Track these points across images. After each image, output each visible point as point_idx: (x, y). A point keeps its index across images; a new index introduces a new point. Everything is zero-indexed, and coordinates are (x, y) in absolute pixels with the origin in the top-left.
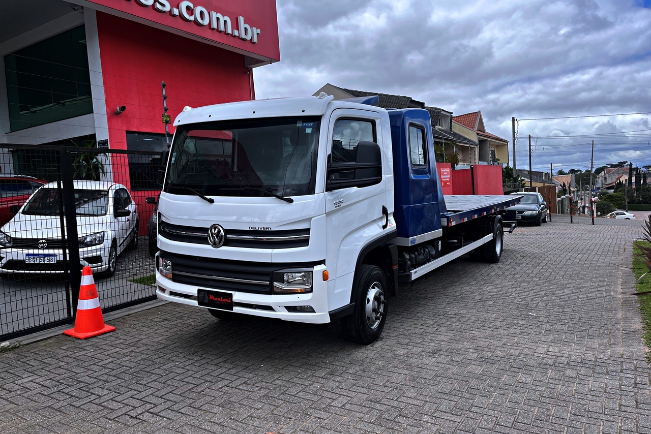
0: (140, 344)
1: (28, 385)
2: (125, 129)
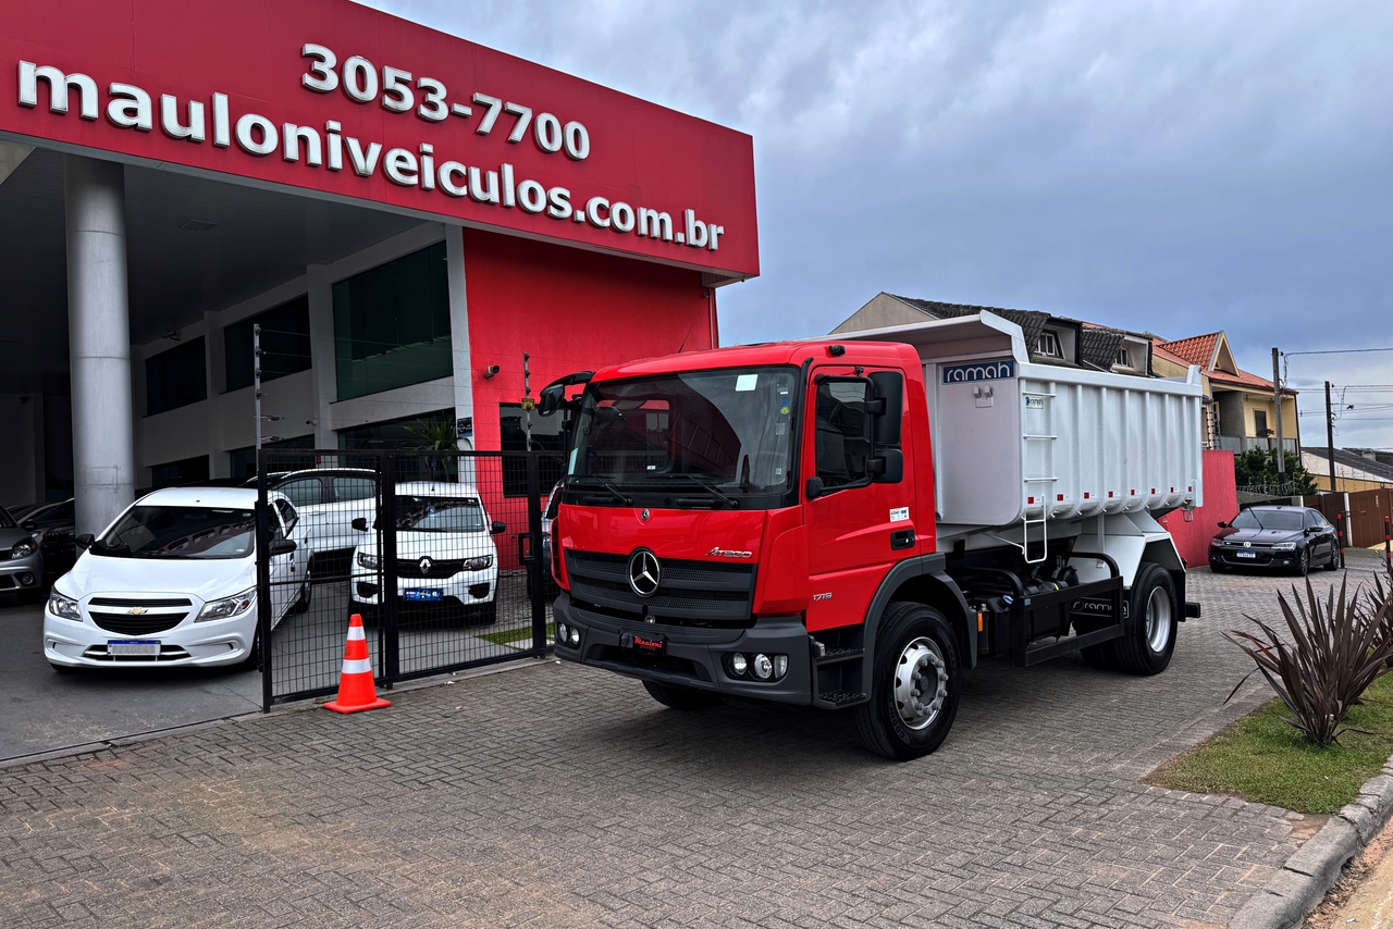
0: (459, 715)
1: (318, 747)
2: (499, 400)
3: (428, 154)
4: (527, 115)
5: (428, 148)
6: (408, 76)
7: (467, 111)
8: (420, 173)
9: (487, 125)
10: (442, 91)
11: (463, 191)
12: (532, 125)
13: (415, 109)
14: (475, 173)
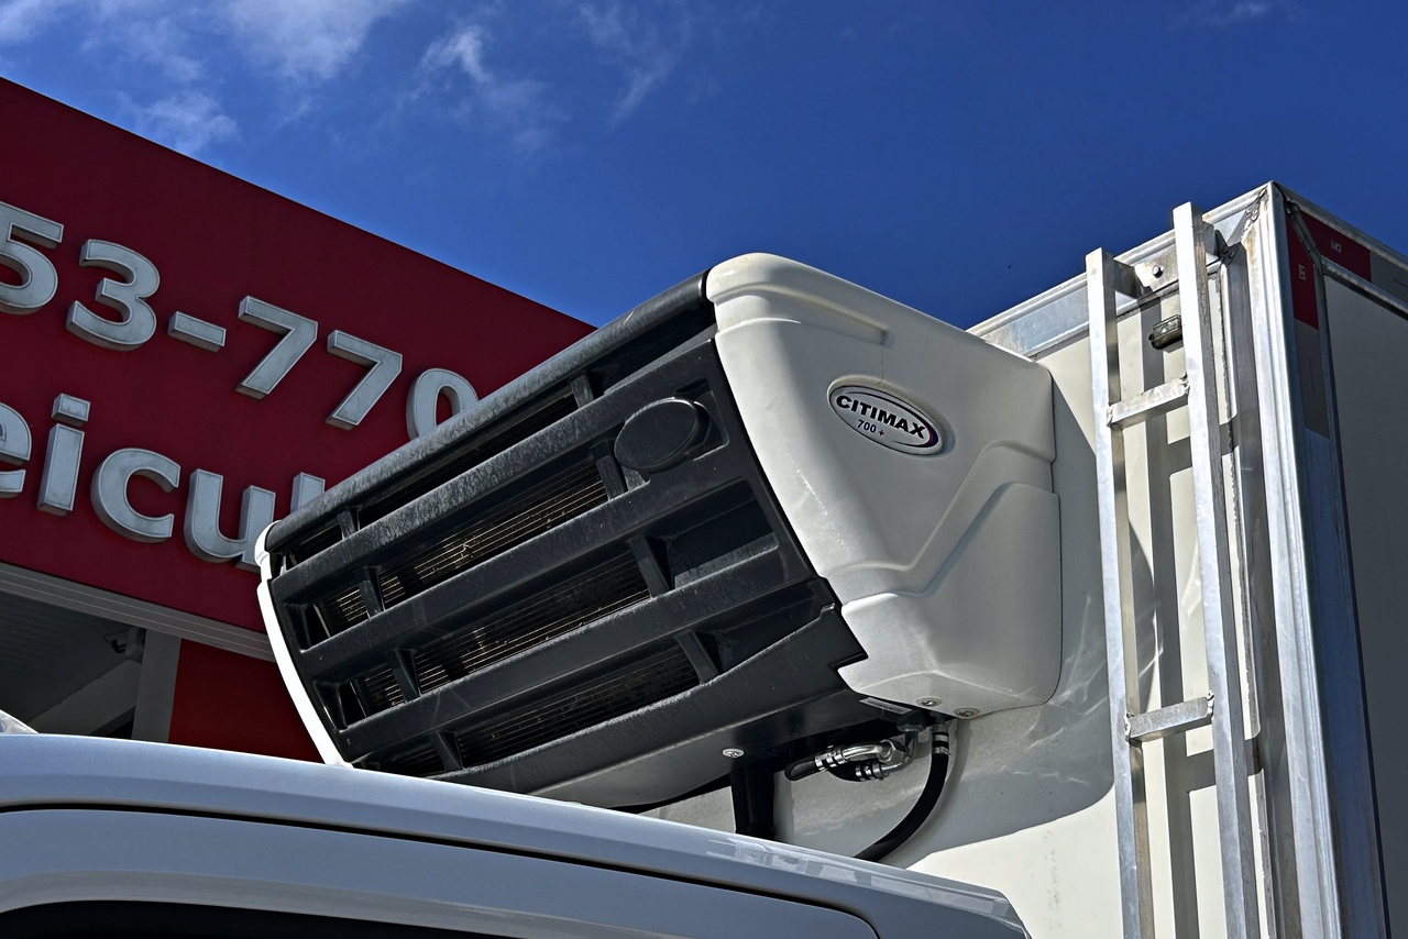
3: (70, 422)
4: (387, 367)
5: (73, 406)
6: (53, 231)
7: (215, 335)
8: (36, 466)
9: (267, 374)
10: (146, 277)
11: (163, 527)
12: (400, 392)
13: (58, 308)
14: (208, 489)
